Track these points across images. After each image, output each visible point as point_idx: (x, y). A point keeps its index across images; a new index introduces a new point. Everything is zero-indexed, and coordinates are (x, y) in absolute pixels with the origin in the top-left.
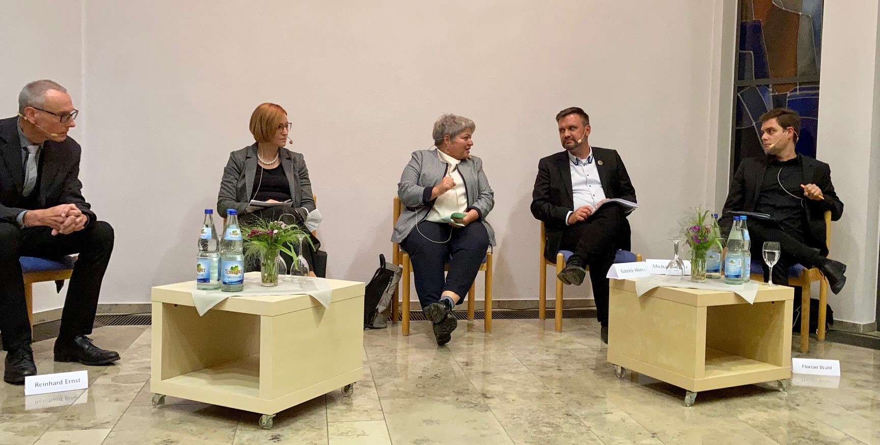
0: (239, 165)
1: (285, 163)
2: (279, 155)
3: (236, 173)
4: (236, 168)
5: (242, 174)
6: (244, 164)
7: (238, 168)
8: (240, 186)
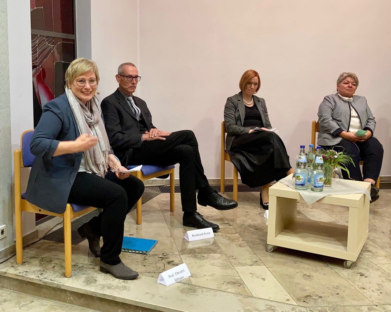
0: (235, 104)
1: (257, 103)
2: (253, 99)
3: (234, 109)
4: (234, 106)
5: (237, 110)
6: (238, 104)
7: (235, 106)
8: (237, 116)
